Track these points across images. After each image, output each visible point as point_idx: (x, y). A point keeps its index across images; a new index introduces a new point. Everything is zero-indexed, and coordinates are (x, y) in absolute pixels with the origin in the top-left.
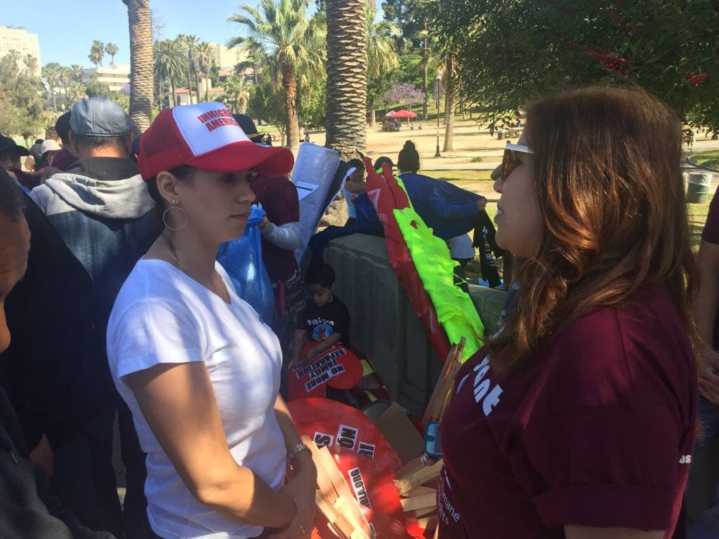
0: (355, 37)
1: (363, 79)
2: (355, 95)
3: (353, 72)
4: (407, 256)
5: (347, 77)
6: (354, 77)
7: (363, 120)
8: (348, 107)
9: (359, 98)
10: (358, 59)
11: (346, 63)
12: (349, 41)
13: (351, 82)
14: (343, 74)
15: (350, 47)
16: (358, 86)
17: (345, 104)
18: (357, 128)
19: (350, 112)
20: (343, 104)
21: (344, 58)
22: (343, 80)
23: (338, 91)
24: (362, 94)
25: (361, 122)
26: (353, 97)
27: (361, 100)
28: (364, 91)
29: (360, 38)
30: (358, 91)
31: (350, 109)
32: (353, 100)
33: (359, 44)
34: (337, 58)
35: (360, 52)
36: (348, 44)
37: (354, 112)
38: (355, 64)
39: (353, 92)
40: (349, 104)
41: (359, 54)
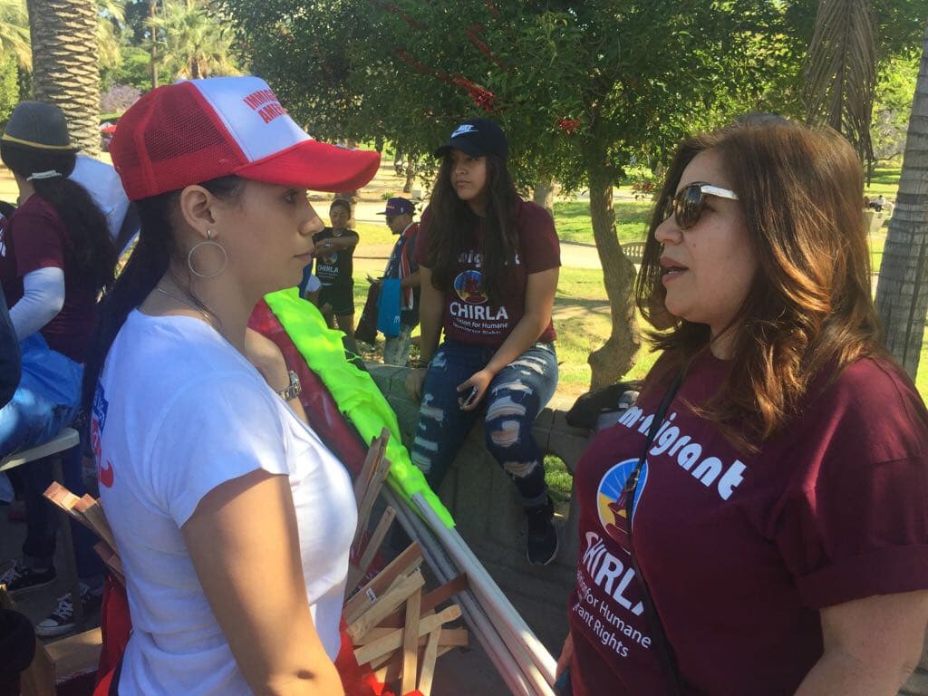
0: (81, 10)
1: (93, 73)
2: (82, 94)
3: (77, 60)
4: (275, 324)
5: (70, 67)
6: (79, 68)
7: (95, 132)
8: (72, 110)
9: (89, 98)
10: (86, 43)
11: (67, 47)
12: (72, 16)
13: (76, 75)
14: (63, 62)
15: (73, 24)
16: (86, 81)
17: (67, 106)
18: (86, 142)
19: (76, 118)
20: (63, 105)
21: (63, 38)
22: (62, 70)
23: (55, 85)
24: (93, 94)
25: (94, 135)
26: (79, 97)
27: (92, 102)
28: (96, 91)
29: (89, 14)
30: (87, 89)
31: (74, 114)
32: (79, 100)
33: (87, 22)
34: (51, 37)
35: (90, 33)
36: (70, 20)
37: (82, 118)
38: (81, 49)
39: (80, 89)
40: (73, 106)
41: (86, 36)
